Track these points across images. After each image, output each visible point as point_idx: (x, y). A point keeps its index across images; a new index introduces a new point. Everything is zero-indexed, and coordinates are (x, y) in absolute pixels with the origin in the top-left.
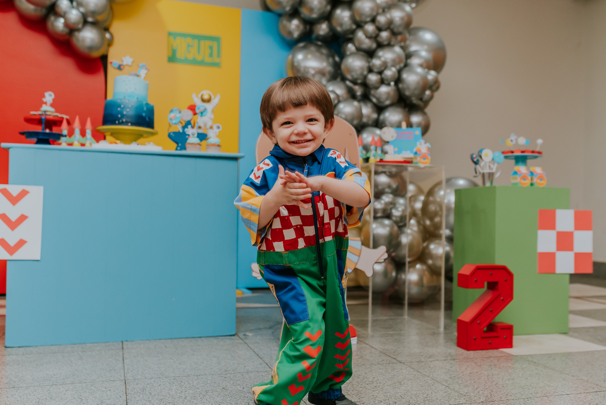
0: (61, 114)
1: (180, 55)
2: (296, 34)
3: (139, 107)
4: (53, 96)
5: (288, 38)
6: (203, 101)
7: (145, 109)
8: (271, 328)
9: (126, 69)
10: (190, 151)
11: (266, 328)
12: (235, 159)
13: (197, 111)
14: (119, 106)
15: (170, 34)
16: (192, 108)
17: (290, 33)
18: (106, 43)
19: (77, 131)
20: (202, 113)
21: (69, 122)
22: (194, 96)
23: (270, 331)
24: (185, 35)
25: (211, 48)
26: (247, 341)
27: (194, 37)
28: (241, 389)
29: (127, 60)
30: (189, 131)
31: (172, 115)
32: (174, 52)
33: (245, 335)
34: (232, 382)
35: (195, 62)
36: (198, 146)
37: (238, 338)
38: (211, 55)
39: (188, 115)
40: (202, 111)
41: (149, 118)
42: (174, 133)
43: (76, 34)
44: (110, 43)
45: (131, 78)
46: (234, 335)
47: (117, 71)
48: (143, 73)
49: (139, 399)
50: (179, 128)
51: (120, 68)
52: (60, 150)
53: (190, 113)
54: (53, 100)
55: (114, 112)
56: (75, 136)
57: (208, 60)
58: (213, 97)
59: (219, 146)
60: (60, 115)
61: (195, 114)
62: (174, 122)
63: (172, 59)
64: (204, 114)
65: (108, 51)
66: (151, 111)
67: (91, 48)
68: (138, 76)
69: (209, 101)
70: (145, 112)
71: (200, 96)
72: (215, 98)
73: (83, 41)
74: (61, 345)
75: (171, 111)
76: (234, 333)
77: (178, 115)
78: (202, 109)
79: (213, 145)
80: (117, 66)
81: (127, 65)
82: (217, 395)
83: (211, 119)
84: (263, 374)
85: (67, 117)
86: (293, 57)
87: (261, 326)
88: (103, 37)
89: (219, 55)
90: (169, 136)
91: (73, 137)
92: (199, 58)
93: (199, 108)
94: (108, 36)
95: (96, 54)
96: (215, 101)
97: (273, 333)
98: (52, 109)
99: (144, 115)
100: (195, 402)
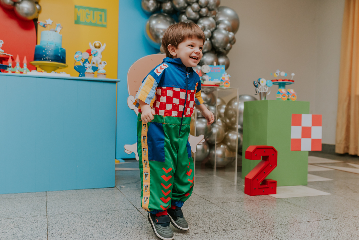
0: (8, 53)
1: (82, 20)
2: (152, 9)
3: (56, 50)
4: (3, 43)
5: (147, 11)
6: (96, 47)
7: (60, 51)
8: (136, 183)
9: (48, 27)
10: (87, 77)
11: (133, 183)
12: (115, 82)
13: (92, 53)
14: (44, 49)
15: (76, 7)
16: (89, 51)
17: (148, 8)
18: (37, 11)
19: (18, 64)
20: (95, 54)
21: (13, 59)
22: (90, 44)
23: (135, 185)
24: (85, 8)
25: (101, 16)
26: (121, 191)
27: (90, 9)
28: (118, 220)
29: (49, 22)
30: (87, 65)
31: (76, 55)
32: (78, 18)
33: (120, 187)
34: (112, 216)
35: (91, 24)
36: (92, 74)
37: (116, 189)
38: (101, 20)
39: (86, 56)
40: (95, 53)
41: (63, 57)
42: (78, 66)
43: (18, 5)
44: (39, 11)
45: (51, 32)
46: (114, 187)
47: (43, 28)
48: (59, 29)
49: (55, 227)
50: (81, 63)
51: (44, 26)
52: (7, 75)
53: (88, 54)
54: (3, 45)
55: (41, 53)
56: (17, 67)
57: (99, 23)
58: (101, 45)
59: (105, 74)
60: (7, 54)
61: (91, 55)
62: (78, 59)
63: (77, 22)
64: (96, 55)
65: (38, 16)
66: (64, 53)
67: (27, 14)
68: (56, 31)
69: (99, 47)
70: (60, 53)
71: (93, 44)
72: (103, 45)
73: (22, 9)
74: (8, 194)
75: (76, 53)
76: (114, 186)
77: (80, 55)
78: (95, 52)
79: (101, 74)
80: (42, 25)
81: (49, 24)
82: (103, 224)
83: (100, 58)
84: (131, 211)
85: (12, 56)
86: (150, 23)
87: (130, 182)
88: (35, 8)
89: (106, 20)
90: (75, 68)
91: (15, 67)
92: (94, 22)
93: (93, 52)
94: (38, 7)
95: (30, 18)
96: (103, 47)
97: (137, 186)
98: (3, 51)
99: (59, 55)
100: (89, 229)
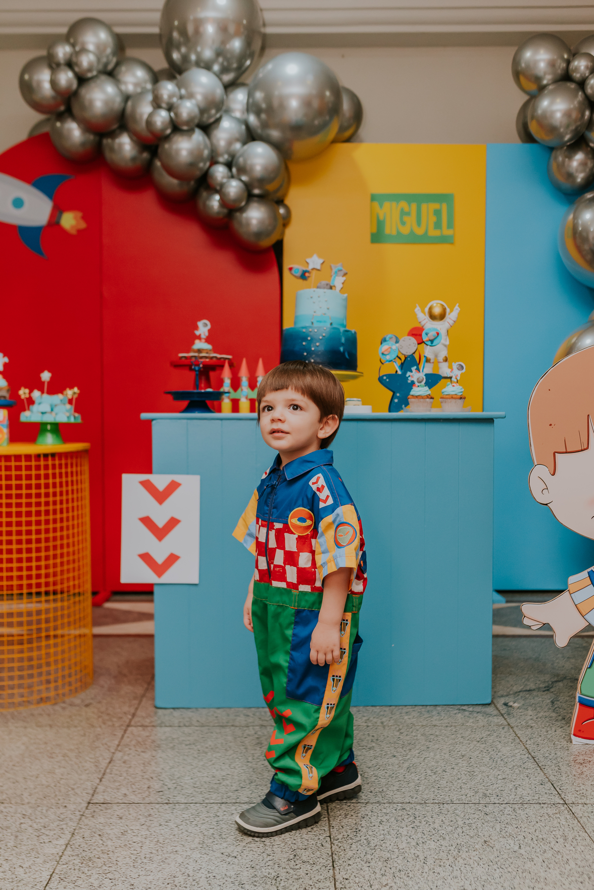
0: (221, 354)
1: (389, 229)
2: (580, 177)
3: (333, 337)
4: (209, 326)
5: (566, 185)
6: (432, 317)
7: (343, 340)
8: (547, 689)
9: (314, 275)
10: (415, 410)
11: (539, 689)
12: (489, 421)
13: (425, 338)
14: (305, 339)
15: (373, 198)
16: (417, 333)
17: (570, 176)
18: (280, 222)
19: (245, 382)
20: (432, 341)
21: (231, 365)
22: (418, 310)
23: (547, 698)
24: (396, 198)
25: (437, 213)
26: (512, 721)
27: (410, 198)
28: (516, 848)
29: (315, 262)
30: (414, 375)
31: (385, 347)
32: (380, 224)
33: (506, 704)
34: (498, 826)
35: (413, 239)
36: (428, 400)
37: (496, 712)
38: (438, 225)
39: (409, 346)
40: (432, 338)
41: (349, 354)
42: (389, 376)
43: (238, 214)
44: (286, 221)
45: (321, 291)
46: (489, 704)
48: (338, 281)
49: (350, 854)
50: (396, 367)
51: (304, 276)
52: (221, 419)
53: (413, 340)
54: (209, 331)
55: (297, 348)
56: (242, 390)
57: (433, 233)
58: (448, 310)
59: (461, 398)
60: (219, 356)
61: (421, 342)
62: (388, 357)
63: (377, 237)
64: (435, 342)
65: (283, 233)
66: (352, 341)
67: (259, 235)
68: (331, 288)
69: (442, 317)
70: (343, 344)
71: (427, 310)
72: (451, 311)
73: (248, 224)
75: (384, 340)
76: (489, 701)
77: (394, 347)
78: (432, 334)
79: (452, 397)
80: (299, 274)
81: (313, 269)
82: (476, 858)
83: (445, 346)
84: (550, 811)
85: (230, 357)
86: (575, 218)
87: (532, 686)
88: (274, 215)
89: (451, 225)
90: (380, 380)
91: (239, 390)
92: (419, 231)
93: (427, 334)
94: (282, 211)
95: (267, 242)
96: (452, 316)
97: (553, 702)
98: (209, 347)
99: (342, 349)
100: (442, 874)
